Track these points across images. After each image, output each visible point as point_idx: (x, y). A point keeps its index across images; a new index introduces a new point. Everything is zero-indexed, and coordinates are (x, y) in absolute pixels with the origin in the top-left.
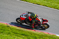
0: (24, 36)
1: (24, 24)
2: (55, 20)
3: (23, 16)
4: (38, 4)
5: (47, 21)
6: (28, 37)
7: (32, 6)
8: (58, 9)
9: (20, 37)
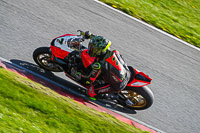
0: (34, 113)
1: (62, 75)
2: (172, 80)
3: (61, 43)
4: (125, 11)
5: (148, 80)
6: (51, 120)
7: (101, 13)
8: (196, 45)
9: (18, 112)
